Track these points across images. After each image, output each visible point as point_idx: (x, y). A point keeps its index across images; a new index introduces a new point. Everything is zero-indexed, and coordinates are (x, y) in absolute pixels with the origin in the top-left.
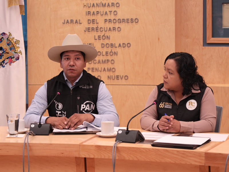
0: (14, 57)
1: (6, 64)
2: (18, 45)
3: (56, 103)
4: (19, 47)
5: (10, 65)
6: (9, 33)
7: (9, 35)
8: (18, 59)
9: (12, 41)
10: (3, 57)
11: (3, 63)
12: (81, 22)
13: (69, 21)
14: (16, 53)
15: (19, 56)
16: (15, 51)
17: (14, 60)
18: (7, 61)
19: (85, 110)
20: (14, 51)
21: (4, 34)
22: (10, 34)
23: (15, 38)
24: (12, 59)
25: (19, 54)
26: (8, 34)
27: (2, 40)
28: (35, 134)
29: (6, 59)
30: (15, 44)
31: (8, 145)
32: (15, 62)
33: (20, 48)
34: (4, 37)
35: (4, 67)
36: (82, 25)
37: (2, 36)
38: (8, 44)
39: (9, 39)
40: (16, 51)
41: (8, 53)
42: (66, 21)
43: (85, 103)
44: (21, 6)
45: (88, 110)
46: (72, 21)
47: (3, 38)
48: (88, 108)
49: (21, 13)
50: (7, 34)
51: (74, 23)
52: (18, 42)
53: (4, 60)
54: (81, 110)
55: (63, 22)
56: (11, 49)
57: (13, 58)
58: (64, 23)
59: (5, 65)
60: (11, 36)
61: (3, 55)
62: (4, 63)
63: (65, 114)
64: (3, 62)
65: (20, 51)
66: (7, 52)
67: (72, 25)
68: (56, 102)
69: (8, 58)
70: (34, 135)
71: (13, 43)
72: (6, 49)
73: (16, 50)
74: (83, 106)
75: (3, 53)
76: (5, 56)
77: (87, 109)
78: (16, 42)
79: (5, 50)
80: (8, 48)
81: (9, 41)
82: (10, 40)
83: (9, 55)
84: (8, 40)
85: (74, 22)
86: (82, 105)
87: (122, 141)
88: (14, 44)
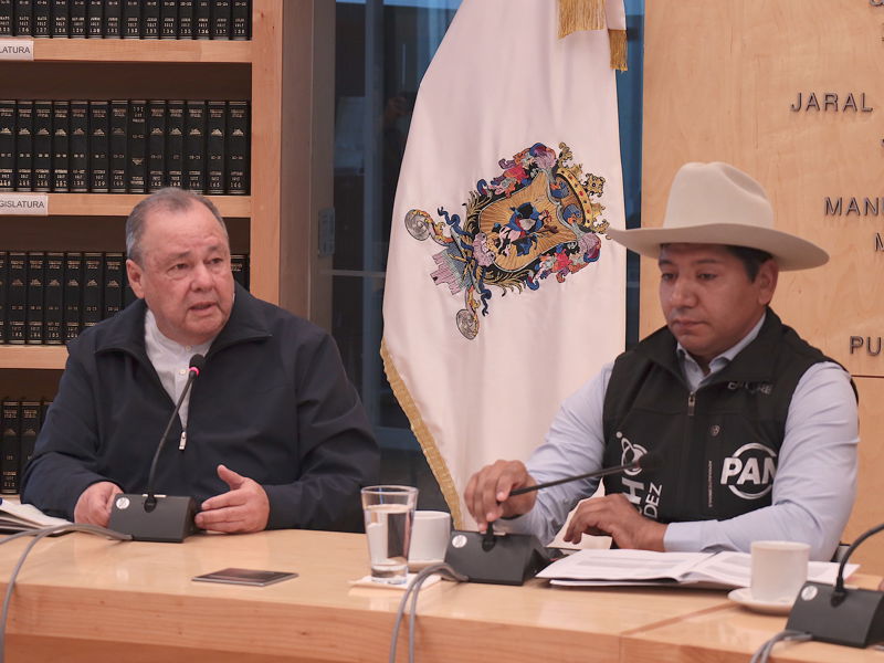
0: (577, 249)
1: (545, 275)
2: (595, 199)
3: (626, 445)
4: (600, 208)
5: (561, 280)
6: (562, 145)
7: (561, 155)
8: (594, 255)
9: (573, 182)
10: (532, 248)
11: (531, 273)
12: (867, 106)
13: (821, 100)
14: (587, 230)
15: (599, 242)
16: (584, 222)
17: (576, 262)
18: (549, 264)
19: (741, 481)
20: (579, 221)
21: (540, 149)
22: (566, 152)
23: (586, 170)
24: (568, 257)
25: (601, 236)
26: (558, 151)
27: (532, 174)
28: (466, 578)
29: (545, 255)
30: (585, 194)
31: (333, 619)
32: (580, 267)
33: (603, 212)
34: (539, 161)
35: (535, 287)
36: (874, 115)
37: (532, 160)
38: (556, 195)
39: (559, 171)
40: (587, 225)
41: (554, 231)
42: (805, 102)
43: (738, 453)
44: (613, 35)
45: (752, 481)
46: (831, 101)
47: (534, 165)
48: (751, 472)
49: (613, 62)
50: (551, 151)
51: (841, 107)
52: (595, 184)
53: (538, 261)
54: (724, 481)
55: (796, 103)
56: (565, 214)
57: (573, 252)
58: (796, 109)
59: (539, 280)
60: (571, 158)
61: (534, 239)
62: (536, 272)
63: (656, 496)
64: (534, 266)
65: (604, 222)
66: (551, 225)
67: (829, 115)
68: (624, 440)
69: (552, 252)
70: (460, 582)
71: (577, 190)
72: (547, 212)
73: (588, 216)
74: (732, 467)
75: (532, 229)
76: (543, 242)
77: (750, 477)
78: (587, 183)
79: (541, 217)
80: (553, 208)
81: (559, 180)
82: (566, 175)
83: (557, 240)
84: (555, 175)
85: (842, 103)
86: (728, 462)
87: (809, 636)
88: (581, 194)
